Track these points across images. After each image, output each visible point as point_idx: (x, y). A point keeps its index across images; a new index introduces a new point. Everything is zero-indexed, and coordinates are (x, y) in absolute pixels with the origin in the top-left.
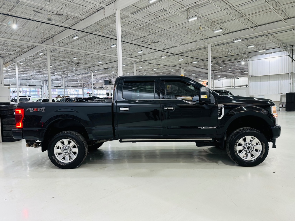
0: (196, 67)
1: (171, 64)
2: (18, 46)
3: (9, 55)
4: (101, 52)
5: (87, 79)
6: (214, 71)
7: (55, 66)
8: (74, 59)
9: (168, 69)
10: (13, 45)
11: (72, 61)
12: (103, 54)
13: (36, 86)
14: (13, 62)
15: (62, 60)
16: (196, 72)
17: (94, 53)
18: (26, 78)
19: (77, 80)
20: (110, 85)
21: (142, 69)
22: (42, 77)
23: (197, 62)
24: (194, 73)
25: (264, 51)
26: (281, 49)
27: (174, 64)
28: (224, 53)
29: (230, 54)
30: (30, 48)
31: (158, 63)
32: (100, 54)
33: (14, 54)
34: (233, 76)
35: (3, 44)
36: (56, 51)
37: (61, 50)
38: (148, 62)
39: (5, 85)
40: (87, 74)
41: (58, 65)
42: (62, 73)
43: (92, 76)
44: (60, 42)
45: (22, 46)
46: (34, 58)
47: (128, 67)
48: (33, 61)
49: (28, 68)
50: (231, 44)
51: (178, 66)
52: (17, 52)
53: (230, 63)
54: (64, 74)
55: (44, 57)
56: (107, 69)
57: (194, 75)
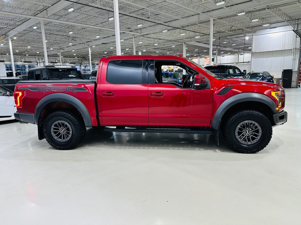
0: (199, 42)
1: (173, 39)
2: (10, 19)
3: (1, 28)
4: (98, 25)
5: (84, 55)
6: (218, 47)
7: (50, 41)
8: (70, 33)
9: (170, 44)
10: (5, 18)
11: (68, 35)
12: (100, 28)
13: (31, 62)
14: (6, 36)
15: (58, 35)
16: (199, 47)
17: (91, 27)
18: (20, 54)
19: (74, 55)
21: (143, 44)
22: (38, 52)
23: (199, 37)
24: (196, 48)
25: (268, 25)
26: (286, 23)
27: (176, 39)
28: (228, 27)
29: (234, 28)
30: (23, 21)
31: (159, 38)
32: (97, 28)
33: (7, 27)
36: (50, 25)
37: (55, 24)
40: (85, 50)
41: (53, 39)
42: (58, 48)
43: (90, 52)
44: (54, 14)
45: (15, 19)
46: (28, 32)
47: (127, 42)
48: (27, 35)
49: (22, 42)
50: (234, 17)
51: (180, 41)
52: (9, 26)
53: (233, 38)
54: (61, 49)
55: (38, 31)
56: (105, 44)
57: (197, 51)
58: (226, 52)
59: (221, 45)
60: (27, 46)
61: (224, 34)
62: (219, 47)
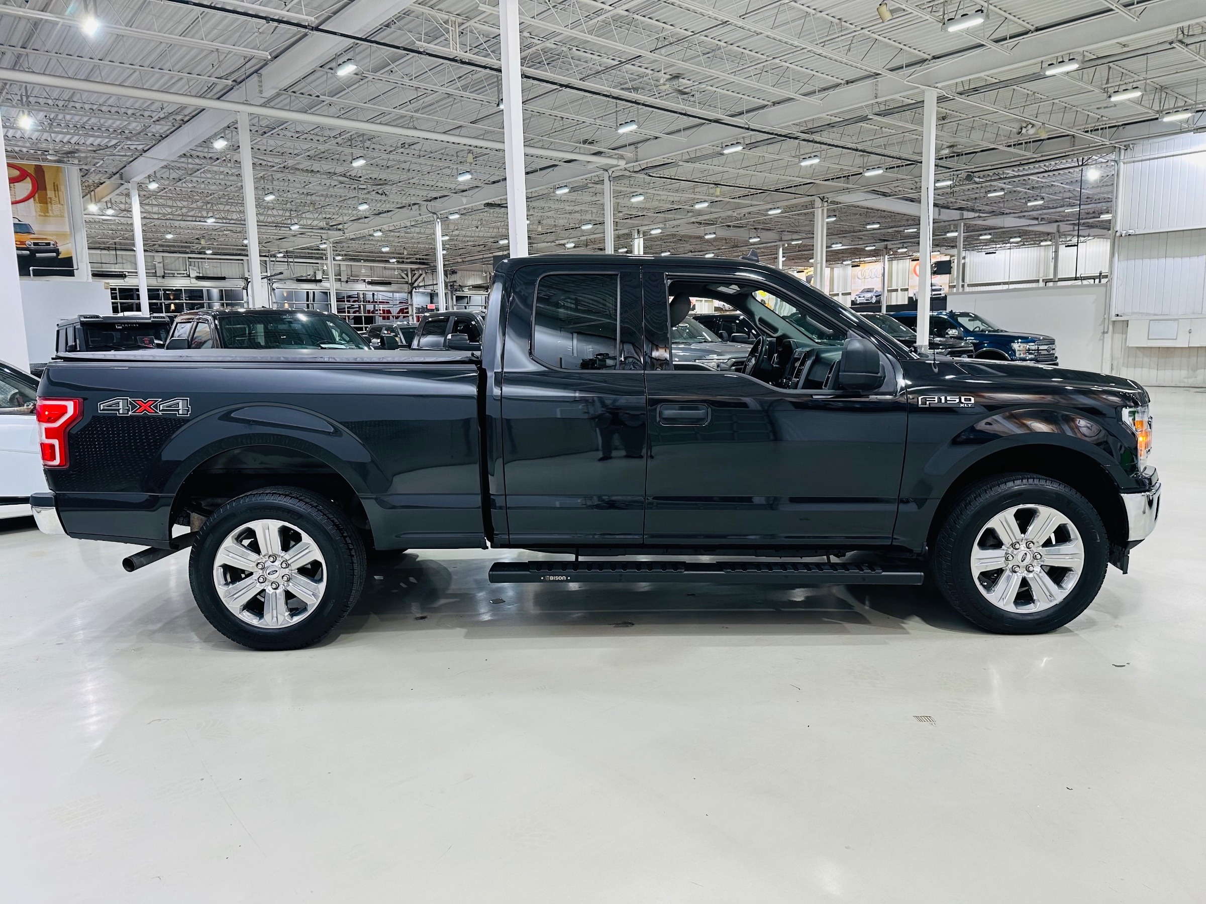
0: (885, 194)
1: (771, 181)
8: (357, 164)
9: (758, 203)
14: (121, 179)
16: (882, 214)
19: (386, 253)
23: (880, 172)
24: (873, 219)
25: (1187, 115)
27: (785, 181)
28: (1005, 131)
29: (1032, 132)
31: (711, 179)
34: (1047, 236)
38: (666, 172)
41: (300, 191)
42: (321, 224)
51: (801, 190)
53: (1032, 174)
54: (330, 228)
56: (499, 205)
57: (874, 229)
58: (1002, 236)
59: (977, 205)
60: (204, 218)
62: (972, 215)
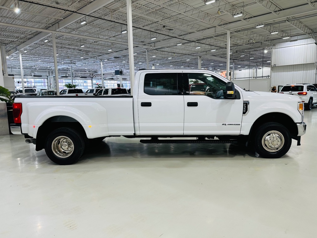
0: (215, 56)
1: (187, 52)
2: (21, 32)
3: (12, 42)
4: (111, 39)
5: (96, 69)
6: (235, 60)
7: (62, 54)
9: (184, 58)
10: (16, 31)
11: (79, 49)
12: (113, 42)
13: (41, 76)
14: (16, 49)
15: (69, 48)
17: (104, 40)
18: (30, 68)
19: (86, 69)
20: (121, 75)
21: (156, 58)
22: (48, 66)
24: (212, 62)
26: (307, 36)
27: (191, 52)
29: (251, 41)
30: (34, 34)
31: (173, 51)
32: (110, 41)
33: (17, 41)
34: (254, 66)
35: (5, 30)
36: (62, 38)
37: (67, 37)
38: (162, 50)
39: (9, 75)
40: (96, 64)
41: (65, 53)
42: (69, 62)
43: (102, 66)
44: (66, 28)
45: (26, 33)
46: (39, 45)
47: (141, 56)
48: (37, 48)
49: (33, 56)
50: (252, 30)
51: (194, 55)
52: (20, 39)
54: (71, 63)
55: (49, 44)
56: (118, 57)
59: (238, 59)
60: (37, 60)
61: (242, 47)
